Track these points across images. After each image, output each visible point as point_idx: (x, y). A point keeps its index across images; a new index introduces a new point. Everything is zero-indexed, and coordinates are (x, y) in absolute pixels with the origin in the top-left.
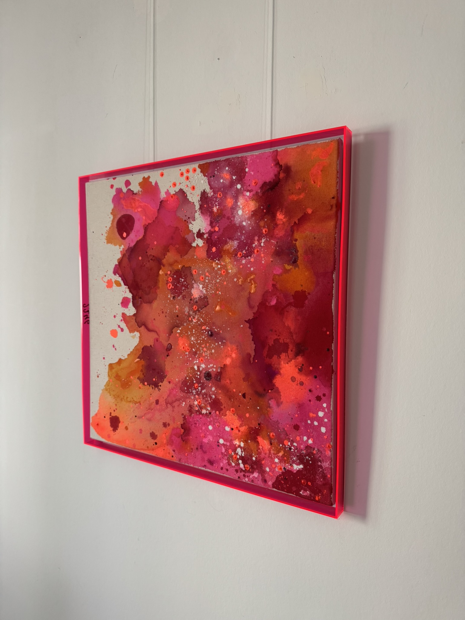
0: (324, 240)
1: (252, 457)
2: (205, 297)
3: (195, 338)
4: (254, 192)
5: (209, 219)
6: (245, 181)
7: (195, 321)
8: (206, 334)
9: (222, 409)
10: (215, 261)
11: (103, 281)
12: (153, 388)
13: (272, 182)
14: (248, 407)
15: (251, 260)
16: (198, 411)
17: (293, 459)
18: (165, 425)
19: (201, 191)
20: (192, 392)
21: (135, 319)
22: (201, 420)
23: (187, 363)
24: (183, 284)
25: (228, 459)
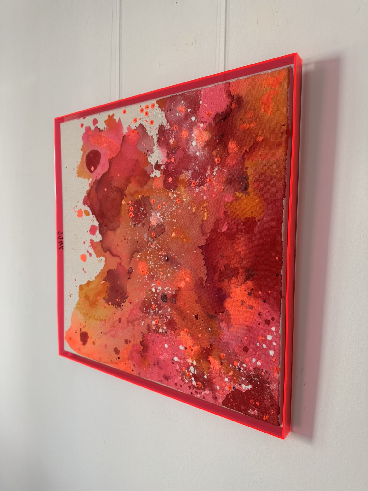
0: (274, 167)
1: (203, 375)
2: (162, 225)
3: (153, 263)
4: (207, 124)
5: (166, 151)
6: (199, 114)
7: (153, 247)
8: (162, 259)
10: (171, 191)
11: (75, 211)
12: (116, 308)
13: (224, 112)
14: (200, 328)
15: (204, 189)
16: (155, 330)
17: (242, 380)
18: (126, 341)
19: (159, 125)
20: (150, 313)
21: (102, 245)
22: (158, 338)
23: (146, 286)
24: (143, 213)
25: (182, 376)
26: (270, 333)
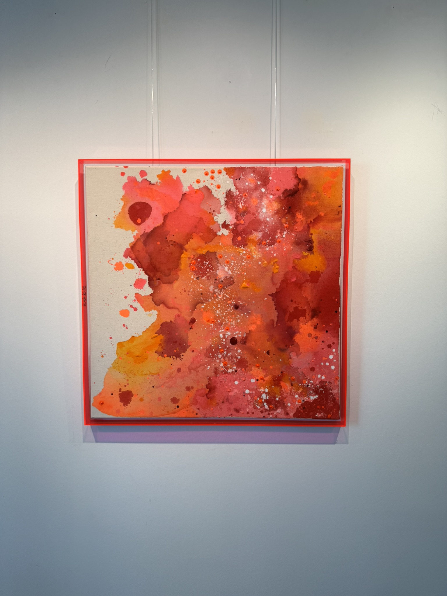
0: (333, 235)
1: (275, 397)
2: (231, 277)
3: (221, 311)
4: (277, 196)
5: (235, 214)
6: (269, 187)
7: (221, 297)
8: (231, 307)
9: (247, 366)
10: (241, 248)
11: (110, 263)
12: (174, 359)
13: (292, 190)
14: (272, 361)
15: (274, 248)
16: (224, 371)
17: (310, 393)
18: (188, 389)
19: (227, 189)
20: (217, 357)
21: (152, 299)
22: (227, 378)
23: (212, 333)
24: (208, 266)
25: (254, 405)
26: (332, 354)
